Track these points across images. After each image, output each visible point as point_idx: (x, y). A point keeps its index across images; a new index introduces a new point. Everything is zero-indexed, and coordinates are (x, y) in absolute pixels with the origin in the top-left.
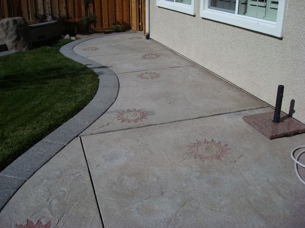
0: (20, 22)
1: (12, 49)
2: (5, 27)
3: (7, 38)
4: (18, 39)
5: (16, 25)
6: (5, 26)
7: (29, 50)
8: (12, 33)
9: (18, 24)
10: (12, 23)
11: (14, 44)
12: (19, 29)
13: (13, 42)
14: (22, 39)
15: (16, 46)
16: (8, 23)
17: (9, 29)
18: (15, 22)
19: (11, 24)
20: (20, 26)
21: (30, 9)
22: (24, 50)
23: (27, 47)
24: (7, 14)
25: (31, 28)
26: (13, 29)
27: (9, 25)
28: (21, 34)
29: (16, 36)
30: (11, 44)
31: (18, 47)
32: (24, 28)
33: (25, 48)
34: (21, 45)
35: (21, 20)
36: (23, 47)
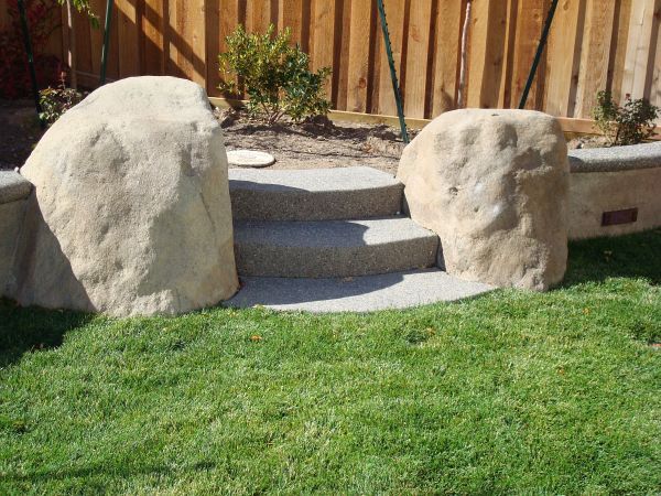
0: (533, 141)
1: (461, 268)
2: (456, 155)
3: (453, 208)
4: (506, 222)
5: (508, 151)
6: (457, 147)
7: (551, 288)
8: (479, 187)
9: (523, 147)
10: (495, 139)
11: (481, 245)
12: (519, 174)
13: (475, 237)
14: (525, 224)
15: (486, 257)
16: (470, 138)
17: (472, 168)
18: (509, 135)
19: (487, 142)
20: (529, 159)
21: (584, 64)
22: (523, 284)
23: (540, 269)
24: (475, 91)
25: (581, 167)
26: (487, 172)
27: (476, 147)
28: (523, 201)
29: (496, 210)
30: (465, 243)
31: (496, 263)
32: (545, 169)
33: (531, 273)
34: (513, 260)
35: (541, 127)
36: (519, 271)
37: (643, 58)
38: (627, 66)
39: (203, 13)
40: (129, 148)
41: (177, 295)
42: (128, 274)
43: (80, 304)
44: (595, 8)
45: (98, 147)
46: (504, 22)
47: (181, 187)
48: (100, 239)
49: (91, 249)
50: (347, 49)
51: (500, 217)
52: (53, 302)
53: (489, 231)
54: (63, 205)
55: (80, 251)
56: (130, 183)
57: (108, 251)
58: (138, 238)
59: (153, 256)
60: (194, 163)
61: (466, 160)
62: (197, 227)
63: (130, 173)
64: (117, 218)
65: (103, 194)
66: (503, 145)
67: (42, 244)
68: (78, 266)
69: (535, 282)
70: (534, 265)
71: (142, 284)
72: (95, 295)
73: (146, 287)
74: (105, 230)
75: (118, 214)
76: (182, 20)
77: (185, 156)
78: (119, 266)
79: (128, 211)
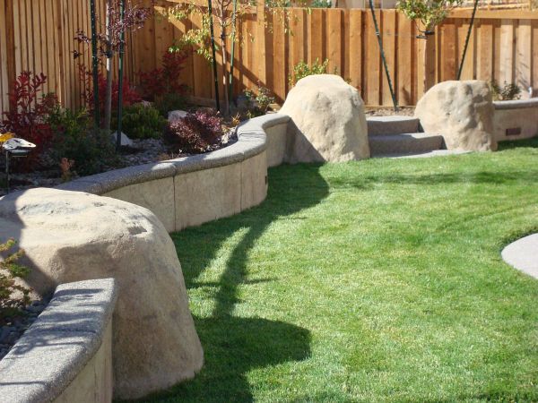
0: (479, 91)
1: (455, 146)
2: (447, 99)
3: (449, 122)
4: (472, 125)
5: (469, 96)
6: (447, 96)
7: (493, 151)
8: (459, 112)
9: (475, 94)
10: (464, 91)
11: (463, 135)
12: (475, 105)
13: (460, 132)
14: (480, 126)
15: (466, 140)
16: (453, 91)
18: (469, 89)
19: (460, 93)
20: (478, 99)
22: (482, 150)
23: (489, 144)
26: (462, 105)
27: (456, 95)
28: (478, 117)
29: (468, 120)
30: (456, 135)
31: (470, 143)
32: (485, 103)
33: (485, 145)
34: (477, 140)
35: (481, 86)
36: (480, 145)
37: (509, 63)
38: (502, 68)
39: (264, 57)
40: (331, 98)
41: (355, 153)
42: (337, 146)
43: (319, 160)
44: (482, 39)
45: (320, 98)
46: (434, 50)
47: (353, 112)
48: (325, 134)
49: (322, 137)
50: (348, 71)
51: (470, 123)
52: (308, 160)
53: (466, 129)
54: (307, 122)
55: (316, 139)
56: (334, 111)
57: (329, 137)
58: (339, 132)
59: (346, 138)
60: (355, 103)
61: (452, 101)
62: (359, 129)
63: (333, 107)
64: (331, 125)
65: (324, 116)
66: (467, 93)
67: (299, 139)
68: (316, 145)
69: (487, 149)
70: (486, 142)
71: (343, 150)
72: (325, 155)
73: (344, 151)
74: (326, 130)
75: (332, 123)
76: (250, 62)
77: (351, 100)
78: (333, 143)
79: (334, 122)
